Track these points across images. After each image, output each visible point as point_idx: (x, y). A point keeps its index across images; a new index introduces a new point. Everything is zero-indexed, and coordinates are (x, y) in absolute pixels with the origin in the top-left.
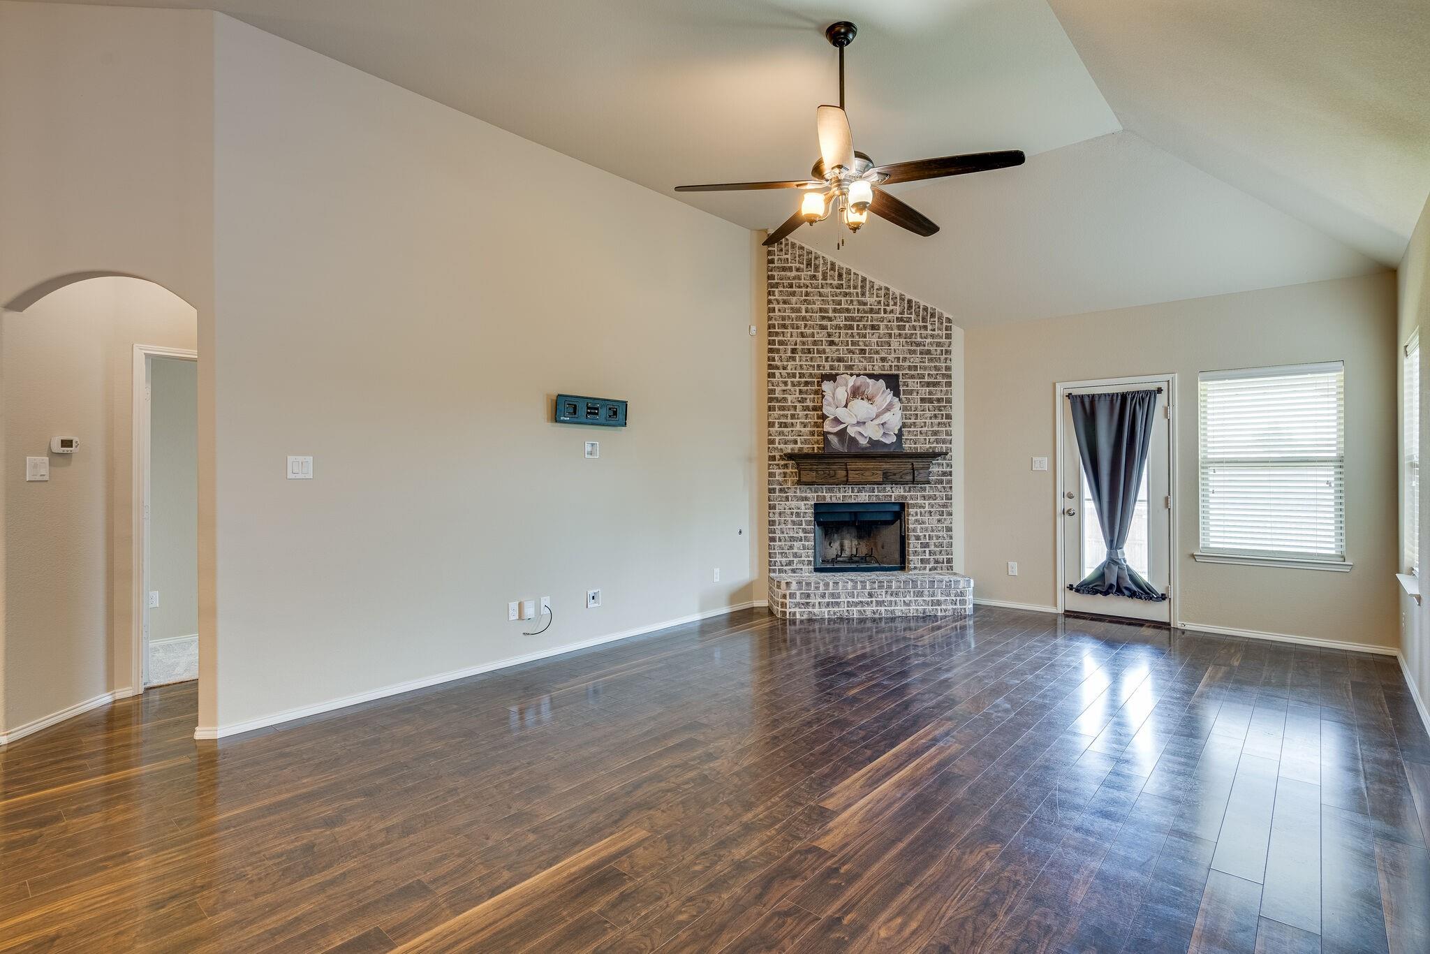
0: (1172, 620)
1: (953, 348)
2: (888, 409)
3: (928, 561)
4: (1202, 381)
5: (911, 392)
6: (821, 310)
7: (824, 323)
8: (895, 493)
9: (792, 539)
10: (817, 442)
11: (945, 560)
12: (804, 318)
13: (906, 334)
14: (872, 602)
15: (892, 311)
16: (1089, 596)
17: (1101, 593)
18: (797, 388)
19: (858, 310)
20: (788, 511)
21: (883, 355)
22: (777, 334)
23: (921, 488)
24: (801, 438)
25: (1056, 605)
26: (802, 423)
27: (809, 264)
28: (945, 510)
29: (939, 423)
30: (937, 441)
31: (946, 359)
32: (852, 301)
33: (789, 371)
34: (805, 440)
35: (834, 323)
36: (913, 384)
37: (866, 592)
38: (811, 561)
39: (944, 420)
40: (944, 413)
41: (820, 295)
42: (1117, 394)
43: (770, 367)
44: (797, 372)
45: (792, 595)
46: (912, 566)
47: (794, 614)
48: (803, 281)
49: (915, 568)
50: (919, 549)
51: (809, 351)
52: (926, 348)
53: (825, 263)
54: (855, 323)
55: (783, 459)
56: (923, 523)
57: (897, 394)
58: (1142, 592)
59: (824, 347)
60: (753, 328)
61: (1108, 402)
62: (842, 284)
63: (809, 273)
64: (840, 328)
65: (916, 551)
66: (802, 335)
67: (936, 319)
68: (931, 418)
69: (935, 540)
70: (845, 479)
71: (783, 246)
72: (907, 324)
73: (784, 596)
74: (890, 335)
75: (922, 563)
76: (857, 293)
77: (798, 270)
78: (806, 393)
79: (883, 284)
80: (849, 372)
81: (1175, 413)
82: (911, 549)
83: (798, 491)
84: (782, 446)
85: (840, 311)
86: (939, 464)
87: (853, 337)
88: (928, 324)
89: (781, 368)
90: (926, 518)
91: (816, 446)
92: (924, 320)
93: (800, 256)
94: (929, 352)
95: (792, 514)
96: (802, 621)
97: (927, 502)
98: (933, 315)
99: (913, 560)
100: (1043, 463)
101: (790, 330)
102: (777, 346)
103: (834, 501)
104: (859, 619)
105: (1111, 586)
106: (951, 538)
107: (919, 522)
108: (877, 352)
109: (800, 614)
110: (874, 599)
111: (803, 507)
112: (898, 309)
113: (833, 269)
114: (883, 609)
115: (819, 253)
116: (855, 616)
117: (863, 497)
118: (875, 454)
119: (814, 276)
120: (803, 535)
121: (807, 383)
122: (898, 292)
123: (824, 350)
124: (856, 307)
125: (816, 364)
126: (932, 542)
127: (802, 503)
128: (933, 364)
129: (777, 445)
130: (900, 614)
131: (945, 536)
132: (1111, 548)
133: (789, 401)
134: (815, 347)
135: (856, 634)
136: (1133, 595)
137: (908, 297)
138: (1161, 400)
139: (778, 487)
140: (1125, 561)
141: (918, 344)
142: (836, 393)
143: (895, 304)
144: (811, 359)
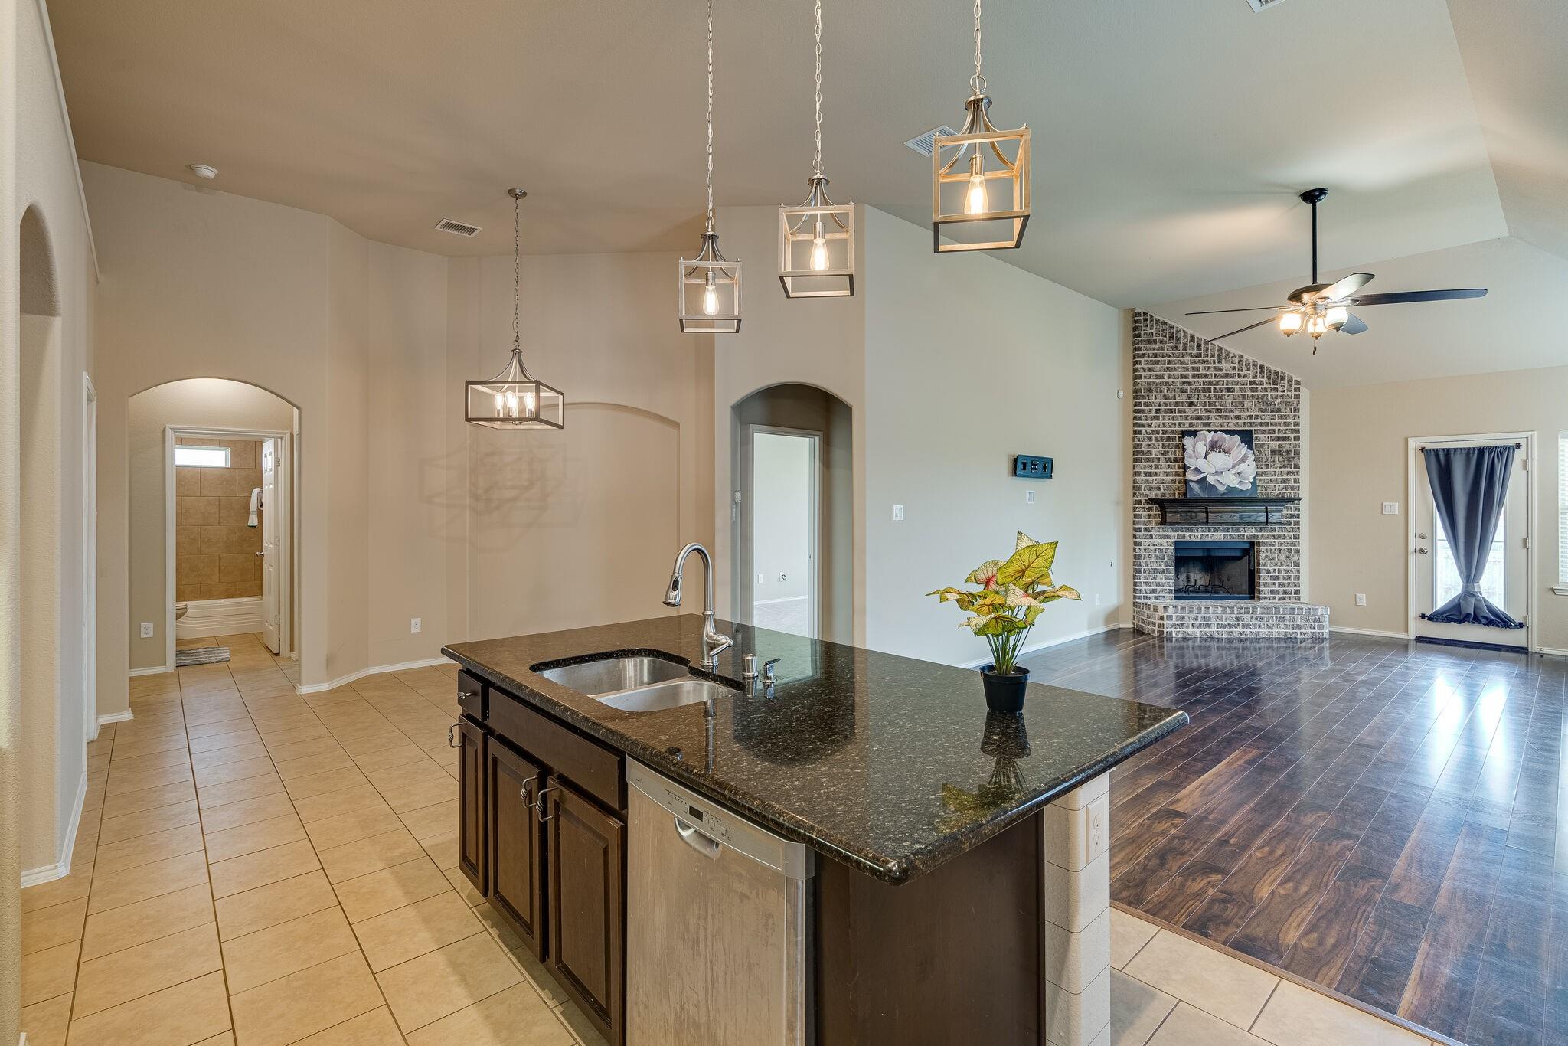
0: (1530, 645)
1: (1300, 406)
2: (1243, 460)
3: (1277, 592)
4: (1561, 438)
5: (1262, 446)
6: (1182, 376)
7: (1185, 387)
8: (1248, 533)
9: (1155, 571)
10: (1178, 489)
11: (1293, 591)
12: (1167, 383)
13: (1258, 395)
14: (1238, 625)
15: (1245, 376)
16: (1444, 625)
17: (1455, 621)
18: (1161, 443)
19: (1215, 375)
20: (1152, 547)
21: (1237, 414)
22: (1143, 397)
23: (1271, 528)
24: (1164, 485)
25: (1407, 631)
26: (1165, 472)
27: (1171, 337)
28: (1293, 547)
29: (1288, 472)
30: (1286, 488)
31: (1295, 416)
32: (1209, 368)
33: (1154, 428)
34: (1168, 487)
35: (1193, 387)
36: (1264, 438)
37: (1234, 616)
38: (1172, 590)
39: (1293, 469)
40: (1293, 463)
41: (1181, 363)
42: (1474, 448)
43: (1135, 425)
44: (1161, 429)
45: (1169, 618)
46: (1262, 596)
47: (1171, 633)
48: (1166, 352)
49: (1265, 598)
50: (1269, 582)
51: (1171, 411)
52: (1277, 407)
53: (1185, 336)
54: (1213, 387)
55: (1148, 503)
56: (1273, 559)
57: (1250, 448)
58: (1500, 621)
59: (1184, 407)
60: (1121, 392)
61: (1464, 456)
62: (1201, 354)
63: (1171, 345)
64: (1199, 391)
65: (1266, 583)
66: (1165, 397)
67: (1286, 382)
68: (1280, 468)
69: (1283, 574)
70: (1205, 521)
71: (1148, 322)
72: (1260, 387)
73: (1162, 618)
74: (1244, 396)
75: (1271, 593)
76: (1214, 361)
77: (1161, 342)
78: (1168, 447)
79: (1238, 353)
80: (1206, 429)
81: (1534, 466)
82: (1262, 581)
83: (1161, 530)
84: (1147, 492)
85: (1199, 376)
86: (1288, 508)
87: (1210, 399)
88: (1279, 386)
89: (1146, 426)
90: (1275, 555)
91: (1176, 492)
92: (1275, 382)
93: (1163, 330)
94: (1279, 410)
95: (1155, 549)
96: (1177, 640)
97: (1276, 541)
98: (1283, 378)
99: (1265, 591)
100: (1394, 508)
101: (1154, 394)
102: (1143, 408)
103: (1193, 539)
104: (1228, 639)
105: (1468, 615)
106: (1299, 572)
107: (1269, 559)
108: (1232, 411)
109: (1176, 633)
110: (1240, 622)
111: (1165, 544)
112: (1251, 373)
113: (1192, 340)
114: (1248, 631)
115: (1180, 327)
116: (1224, 636)
117: (1219, 536)
118: (1231, 499)
119: (1176, 347)
120: (1165, 568)
121: (1169, 439)
122: (1251, 359)
123: (1184, 410)
124: (1213, 373)
125: (1177, 422)
126: (1281, 575)
127: (1163, 542)
128: (1283, 421)
129: (1143, 491)
130: (1264, 636)
131: (1293, 570)
132: (1467, 583)
133: (1154, 453)
134: (1177, 408)
135: (1224, 652)
136: (1489, 623)
137: (1260, 363)
138: (1520, 454)
139: (1143, 527)
140: (1481, 594)
141: (1269, 404)
142: (1196, 448)
143: (1248, 369)
144: (1173, 418)
